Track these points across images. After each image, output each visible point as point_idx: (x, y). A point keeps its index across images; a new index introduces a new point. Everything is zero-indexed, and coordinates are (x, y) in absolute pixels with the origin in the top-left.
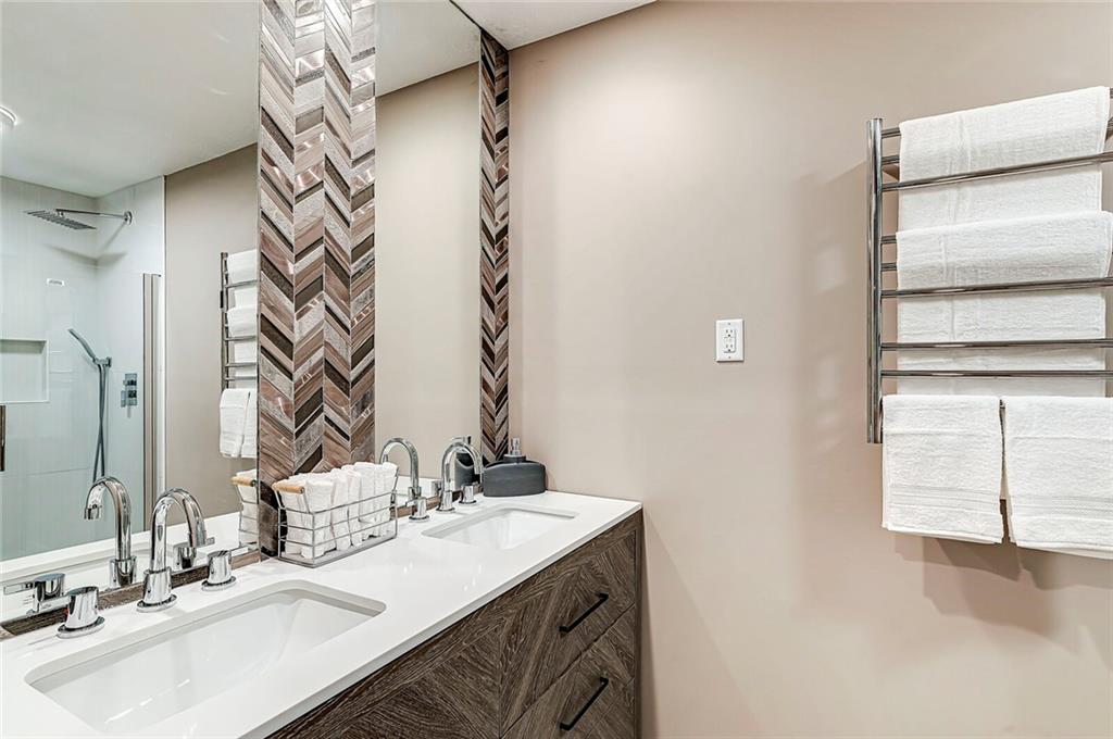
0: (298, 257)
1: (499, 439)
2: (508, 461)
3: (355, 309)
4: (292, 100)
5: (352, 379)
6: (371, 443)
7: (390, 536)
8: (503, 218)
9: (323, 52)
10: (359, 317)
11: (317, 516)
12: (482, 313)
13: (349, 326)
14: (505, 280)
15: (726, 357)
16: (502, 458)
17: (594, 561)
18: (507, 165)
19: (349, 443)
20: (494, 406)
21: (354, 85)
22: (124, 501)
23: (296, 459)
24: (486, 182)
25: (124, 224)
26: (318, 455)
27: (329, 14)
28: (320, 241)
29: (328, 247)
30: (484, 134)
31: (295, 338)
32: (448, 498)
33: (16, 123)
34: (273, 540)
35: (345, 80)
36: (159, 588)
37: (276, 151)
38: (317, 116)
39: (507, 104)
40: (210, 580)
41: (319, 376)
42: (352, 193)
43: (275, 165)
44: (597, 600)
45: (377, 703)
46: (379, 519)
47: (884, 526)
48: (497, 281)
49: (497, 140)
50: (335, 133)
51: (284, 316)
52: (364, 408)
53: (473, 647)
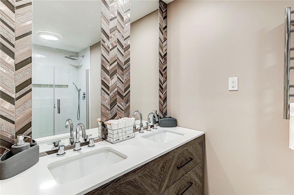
0: (111, 65)
1: (164, 111)
2: (166, 118)
3: (125, 77)
4: (109, 25)
5: (124, 95)
6: (129, 112)
7: (133, 137)
8: (165, 51)
9: (117, 12)
10: (126, 80)
11: (114, 131)
12: (159, 77)
13: (123, 82)
14: (166, 68)
15: (232, 89)
16: (165, 117)
17: (188, 149)
18: (167, 36)
19: (124, 112)
20: (163, 102)
21: (124, 19)
22: (72, 125)
23: (110, 116)
24: (161, 42)
25: (82, 58)
26: (116, 115)
27: (118, 2)
28: (116, 60)
29: (118, 62)
30: (160, 28)
31: (110, 85)
32: (149, 127)
33: (61, 38)
34: (105, 136)
35: (122, 18)
36: (78, 146)
37: (105, 39)
38: (115, 29)
39: (167, 19)
40: (89, 145)
41: (116, 95)
42: (124, 47)
43: (105, 42)
44: (189, 160)
45: (122, 184)
46: (130, 132)
47: (289, 148)
48: (164, 68)
49: (164, 29)
50: (120, 32)
51: (107, 80)
52: (127, 103)
53: (150, 171)
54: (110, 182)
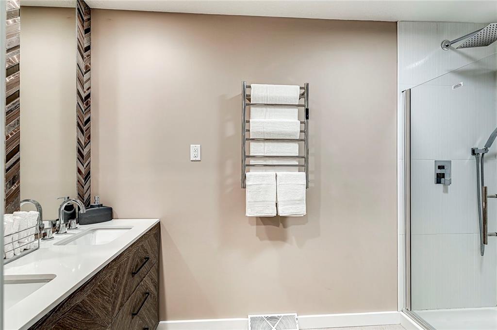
1: (86, 197)
3: (8, 130)
5: (7, 167)
6: (18, 202)
7: (35, 248)
8: (88, 89)
10: (11, 134)
12: (78, 136)
14: (89, 120)
15: (194, 159)
16: (88, 206)
17: (143, 244)
18: (90, 64)
20: (83, 181)
24: (79, 70)
30: (78, 46)
39: (90, 34)
44: (145, 260)
45: (65, 313)
46: (30, 241)
47: (246, 215)
48: (85, 120)
49: (85, 50)
52: (13, 183)
53: (101, 284)
54: (50, 312)
